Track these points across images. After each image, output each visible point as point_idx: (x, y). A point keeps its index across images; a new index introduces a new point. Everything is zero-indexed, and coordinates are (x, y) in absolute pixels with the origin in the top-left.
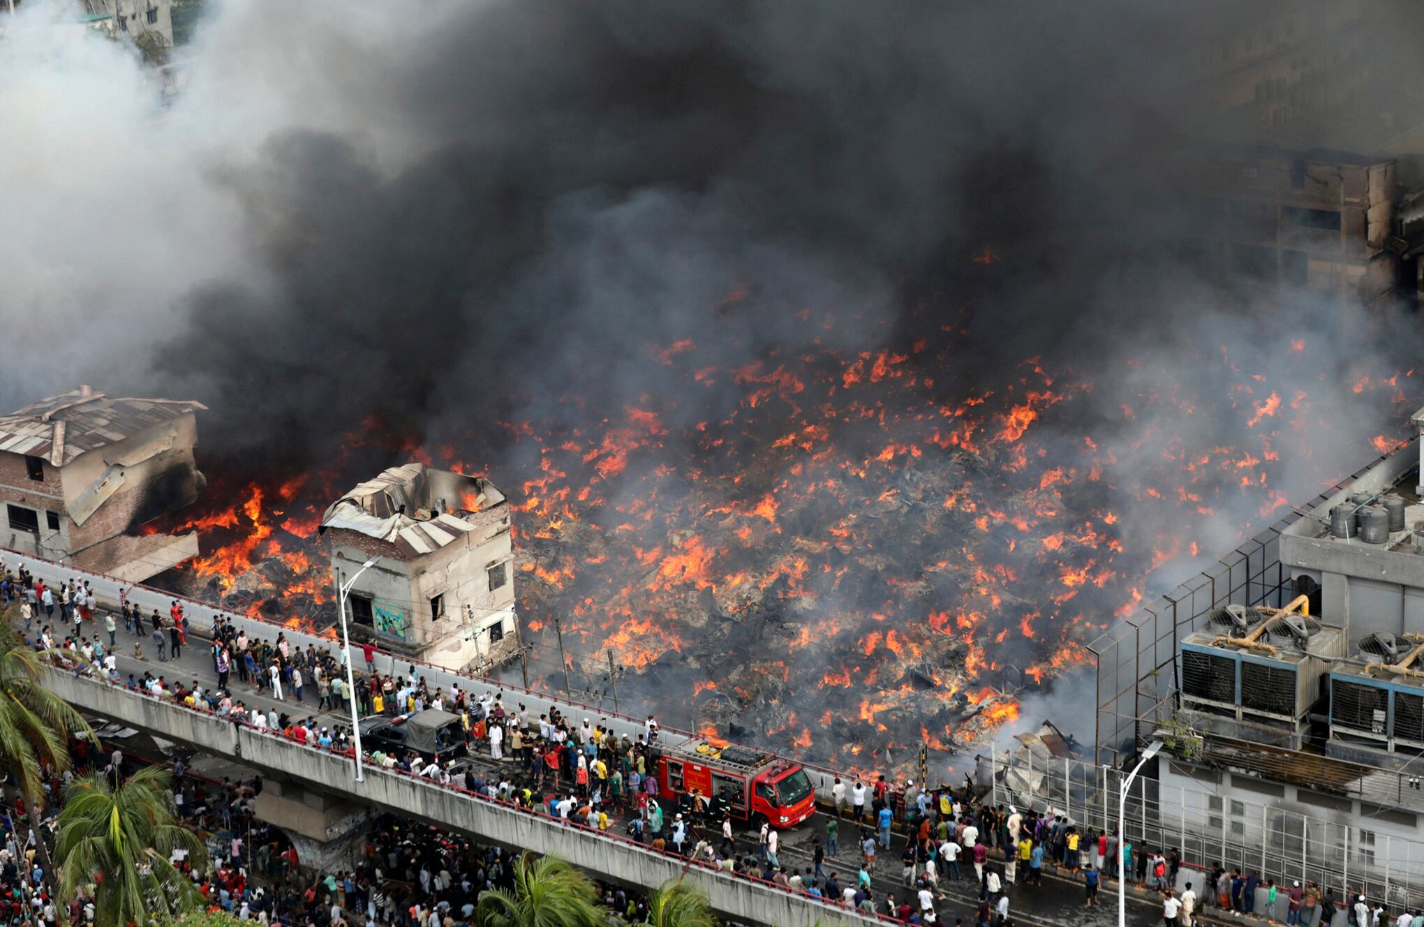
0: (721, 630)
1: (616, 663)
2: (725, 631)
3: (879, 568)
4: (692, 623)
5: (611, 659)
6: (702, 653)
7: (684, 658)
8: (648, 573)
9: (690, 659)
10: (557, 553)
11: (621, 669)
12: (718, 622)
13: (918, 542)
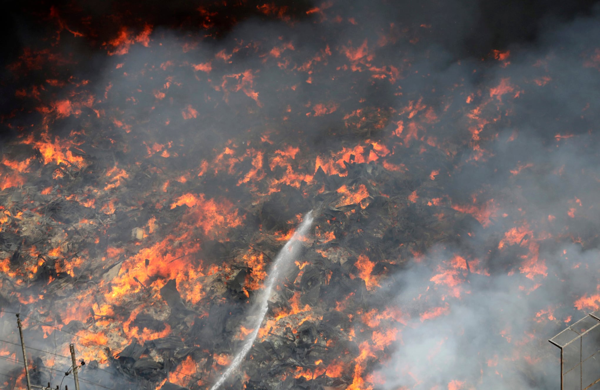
0: (184, 323)
1: (78, 358)
2: (189, 324)
3: (342, 261)
4: (156, 317)
5: (73, 354)
6: (165, 346)
7: (147, 352)
8: (111, 267)
9: (153, 353)
10: (19, 248)
11: (83, 363)
12: (181, 316)
13: (379, 236)
